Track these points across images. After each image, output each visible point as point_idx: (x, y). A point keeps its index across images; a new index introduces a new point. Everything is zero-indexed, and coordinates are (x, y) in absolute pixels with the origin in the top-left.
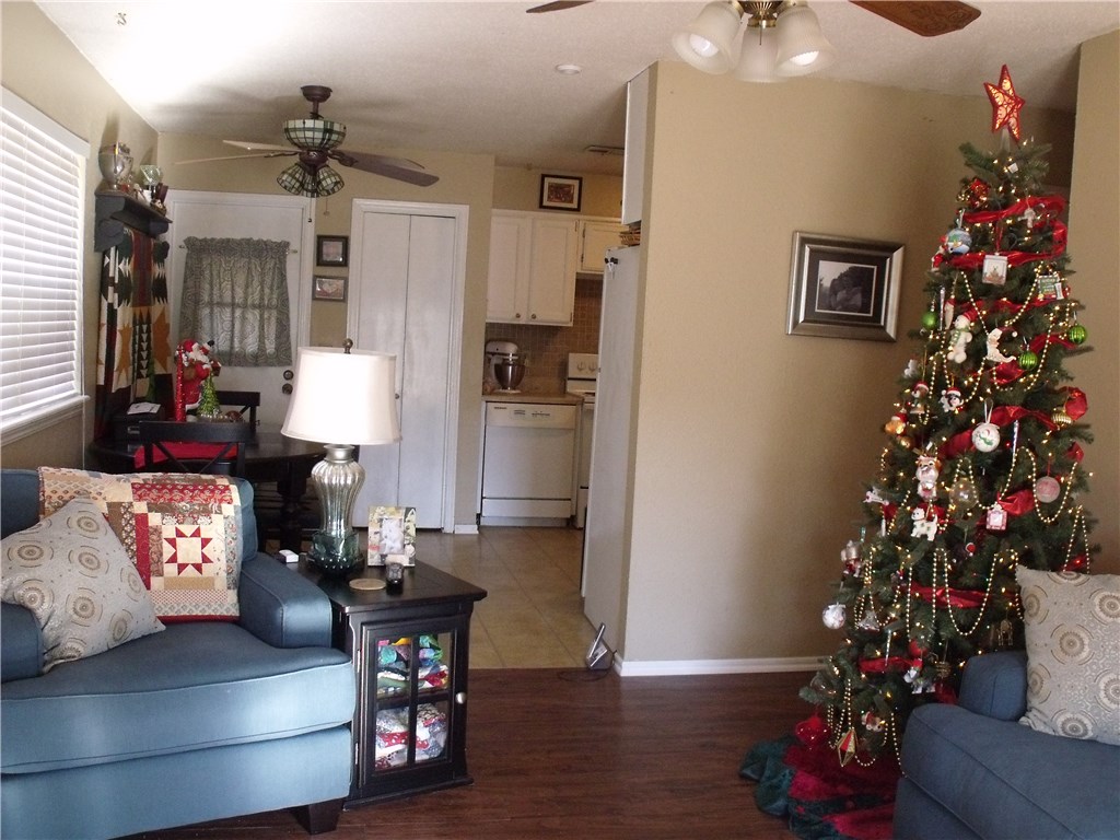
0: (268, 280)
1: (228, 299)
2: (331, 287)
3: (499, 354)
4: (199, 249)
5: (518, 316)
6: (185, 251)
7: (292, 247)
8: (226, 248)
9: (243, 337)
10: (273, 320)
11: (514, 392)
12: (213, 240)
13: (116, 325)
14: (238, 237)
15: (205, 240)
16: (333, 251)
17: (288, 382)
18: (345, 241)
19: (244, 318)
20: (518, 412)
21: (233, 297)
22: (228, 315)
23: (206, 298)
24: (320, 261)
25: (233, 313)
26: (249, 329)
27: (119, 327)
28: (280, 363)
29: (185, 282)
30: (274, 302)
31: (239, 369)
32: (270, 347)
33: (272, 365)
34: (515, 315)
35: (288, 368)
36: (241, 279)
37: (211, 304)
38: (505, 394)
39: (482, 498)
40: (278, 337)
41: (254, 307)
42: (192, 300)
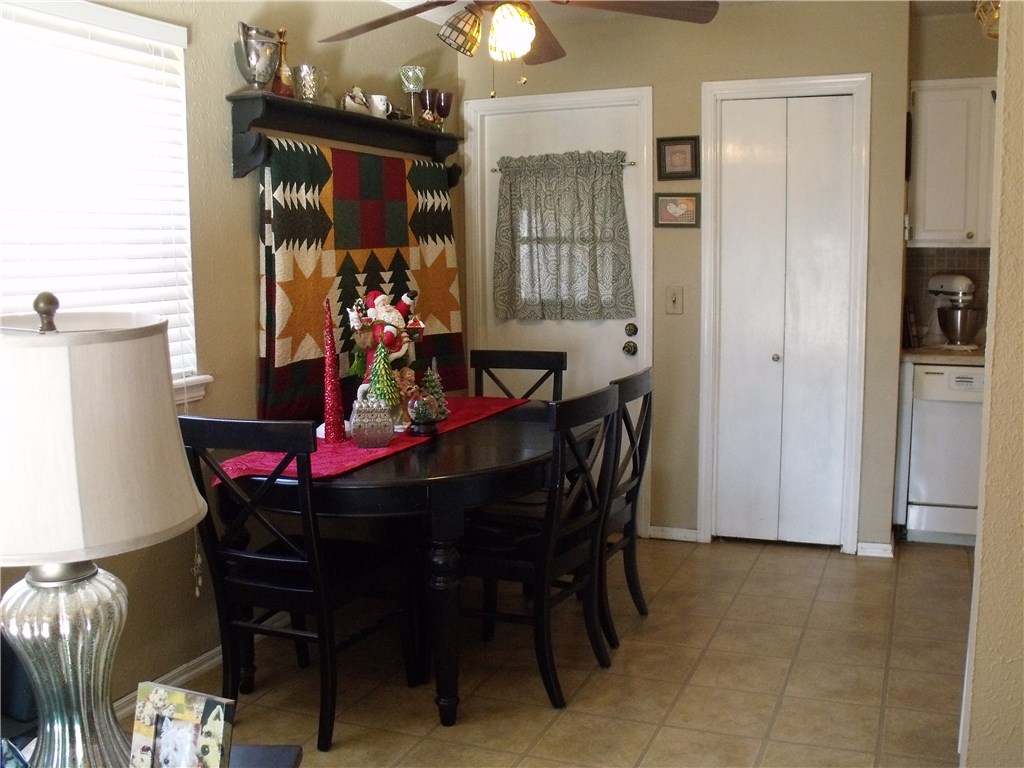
0: (600, 204)
1: (551, 233)
2: (678, 209)
3: (946, 293)
4: (513, 171)
5: (970, 236)
6: (499, 175)
7: (629, 159)
8: (547, 166)
9: (571, 282)
10: (608, 258)
11: (965, 348)
12: (531, 158)
13: (275, 276)
14: (560, 151)
15: (521, 159)
16: (678, 159)
17: (632, 339)
18: (694, 142)
19: (571, 257)
20: (961, 380)
21: (557, 230)
22: (553, 253)
23: (524, 233)
24: (662, 174)
25: (558, 250)
26: (578, 270)
27: (279, 278)
28: (619, 315)
29: (499, 214)
30: (609, 232)
31: (568, 323)
32: (606, 293)
33: (610, 317)
34: (965, 235)
35: (631, 321)
36: (567, 204)
37: (529, 240)
38: (949, 352)
39: (908, 503)
40: (615, 280)
41: (583, 240)
42: (509, 237)
